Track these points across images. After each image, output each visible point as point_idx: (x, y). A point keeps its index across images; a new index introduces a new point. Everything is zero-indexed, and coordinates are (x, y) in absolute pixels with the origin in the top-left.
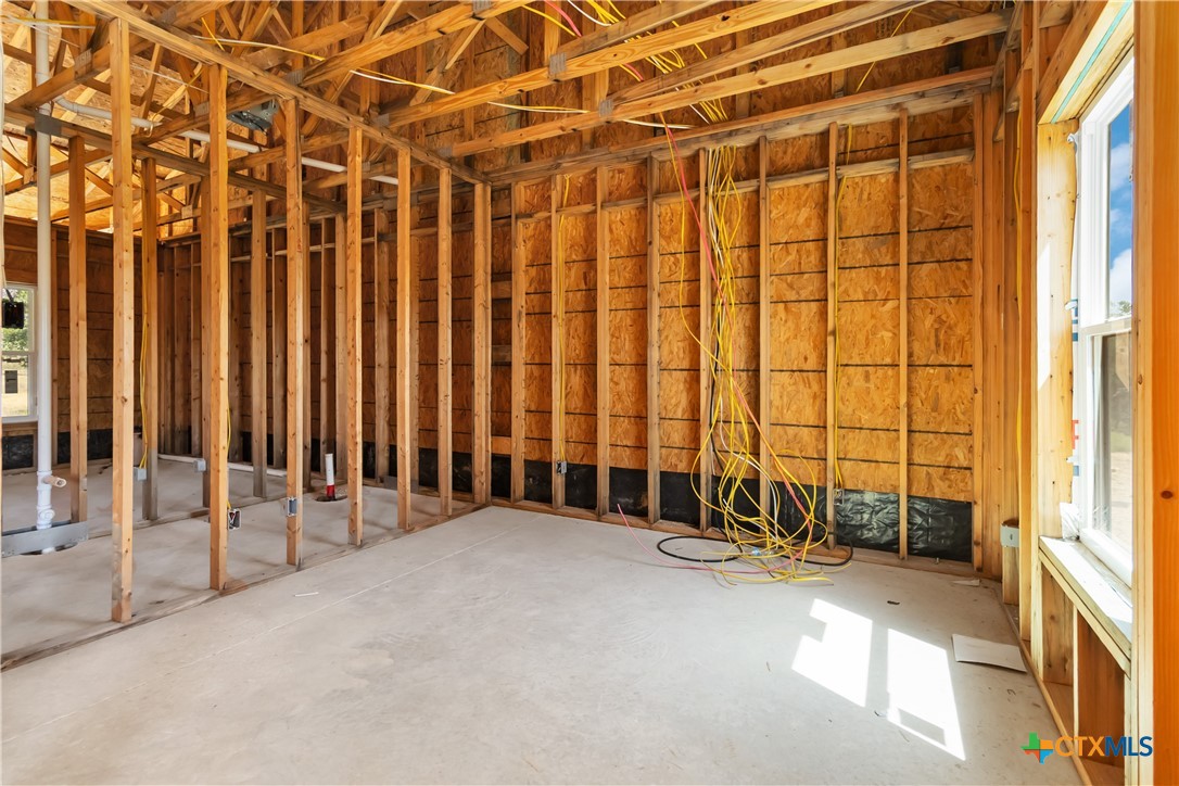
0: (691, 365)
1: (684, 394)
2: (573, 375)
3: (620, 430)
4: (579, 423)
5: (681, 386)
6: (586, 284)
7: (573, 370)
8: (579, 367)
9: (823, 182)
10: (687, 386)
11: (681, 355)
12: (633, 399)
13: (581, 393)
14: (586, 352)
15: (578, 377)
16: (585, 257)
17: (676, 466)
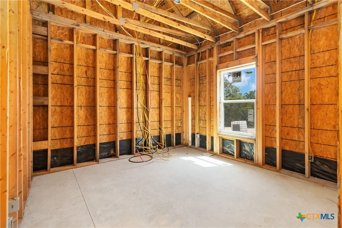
0: (127, 106)
1: (125, 115)
2: (80, 110)
3: (102, 129)
4: (83, 129)
5: (124, 113)
6: (86, 75)
7: (80, 109)
8: (83, 107)
9: (160, 64)
10: (126, 113)
11: (124, 103)
12: (107, 118)
13: (84, 118)
14: (86, 101)
15: (82, 111)
16: (86, 65)
17: (122, 138)
